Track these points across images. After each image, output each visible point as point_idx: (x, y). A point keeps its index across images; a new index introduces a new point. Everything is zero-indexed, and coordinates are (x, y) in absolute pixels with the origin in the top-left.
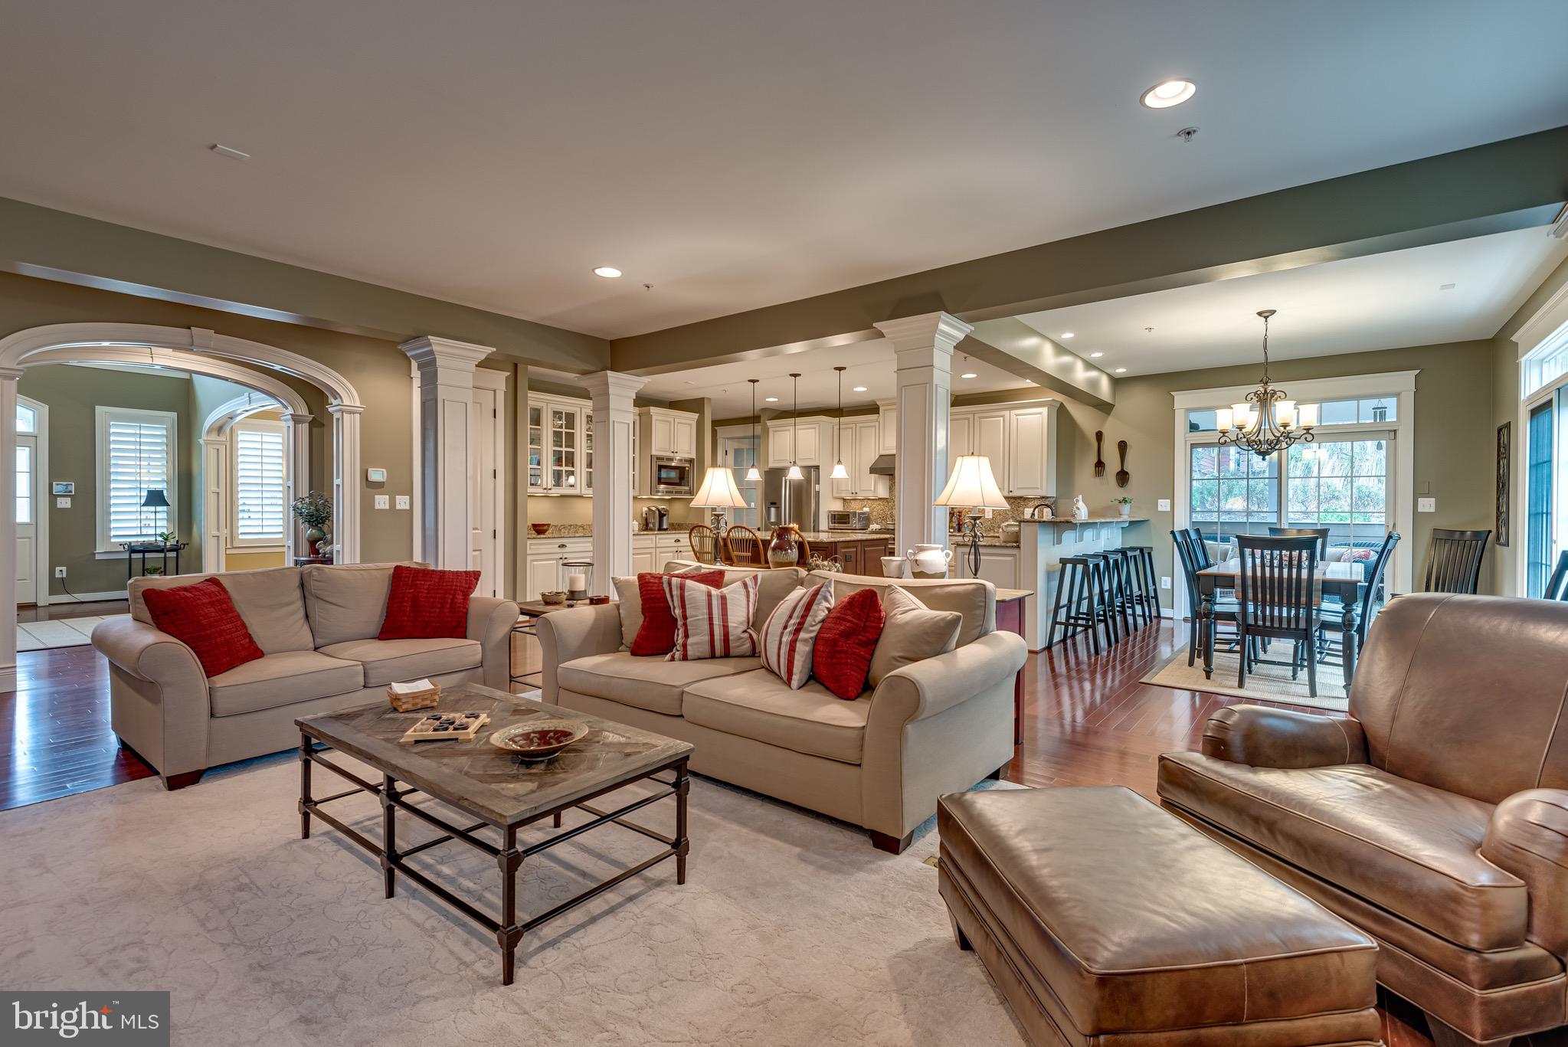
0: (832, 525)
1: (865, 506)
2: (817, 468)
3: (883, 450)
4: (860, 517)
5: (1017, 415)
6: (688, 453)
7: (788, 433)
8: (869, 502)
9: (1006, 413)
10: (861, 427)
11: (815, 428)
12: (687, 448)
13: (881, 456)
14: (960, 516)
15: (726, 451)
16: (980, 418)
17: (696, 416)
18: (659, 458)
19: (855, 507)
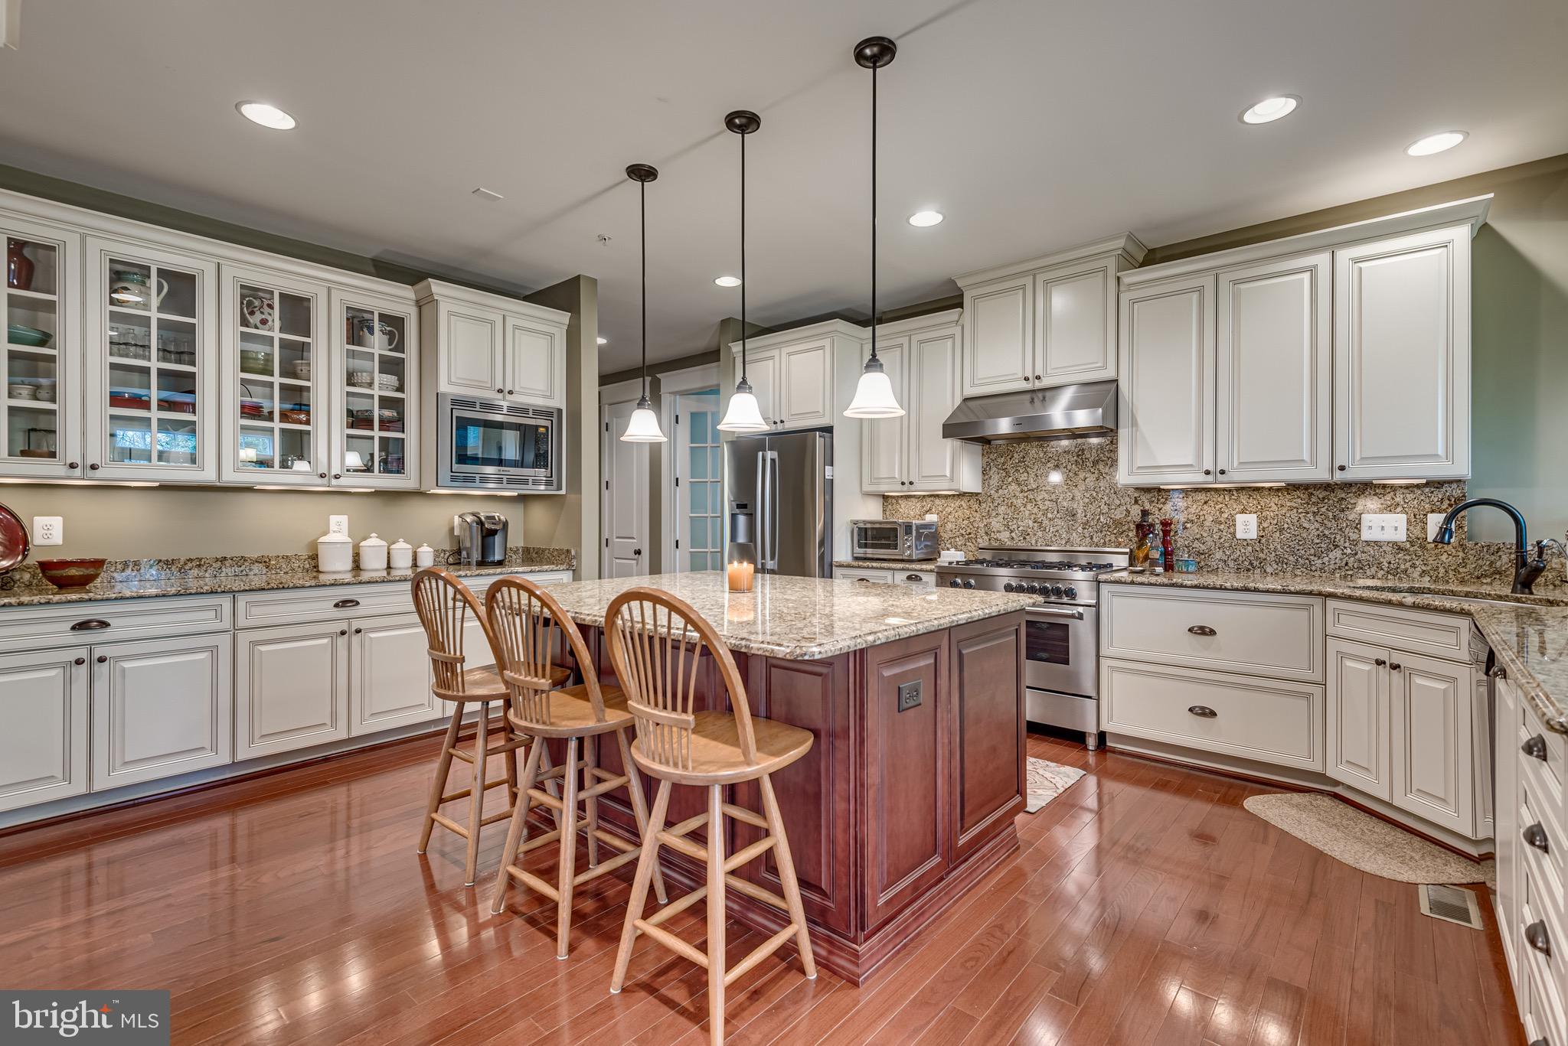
0: (860, 552)
1: (929, 511)
2: (829, 430)
3: (973, 385)
4: (919, 536)
5: (1357, 260)
6: (545, 396)
7: (771, 362)
8: (937, 501)
9: (1322, 260)
10: (921, 342)
11: (822, 348)
12: (541, 385)
13: (966, 400)
14: (1166, 533)
15: (677, 416)
16: (1236, 282)
17: (565, 317)
18: (458, 402)
19: (907, 513)
